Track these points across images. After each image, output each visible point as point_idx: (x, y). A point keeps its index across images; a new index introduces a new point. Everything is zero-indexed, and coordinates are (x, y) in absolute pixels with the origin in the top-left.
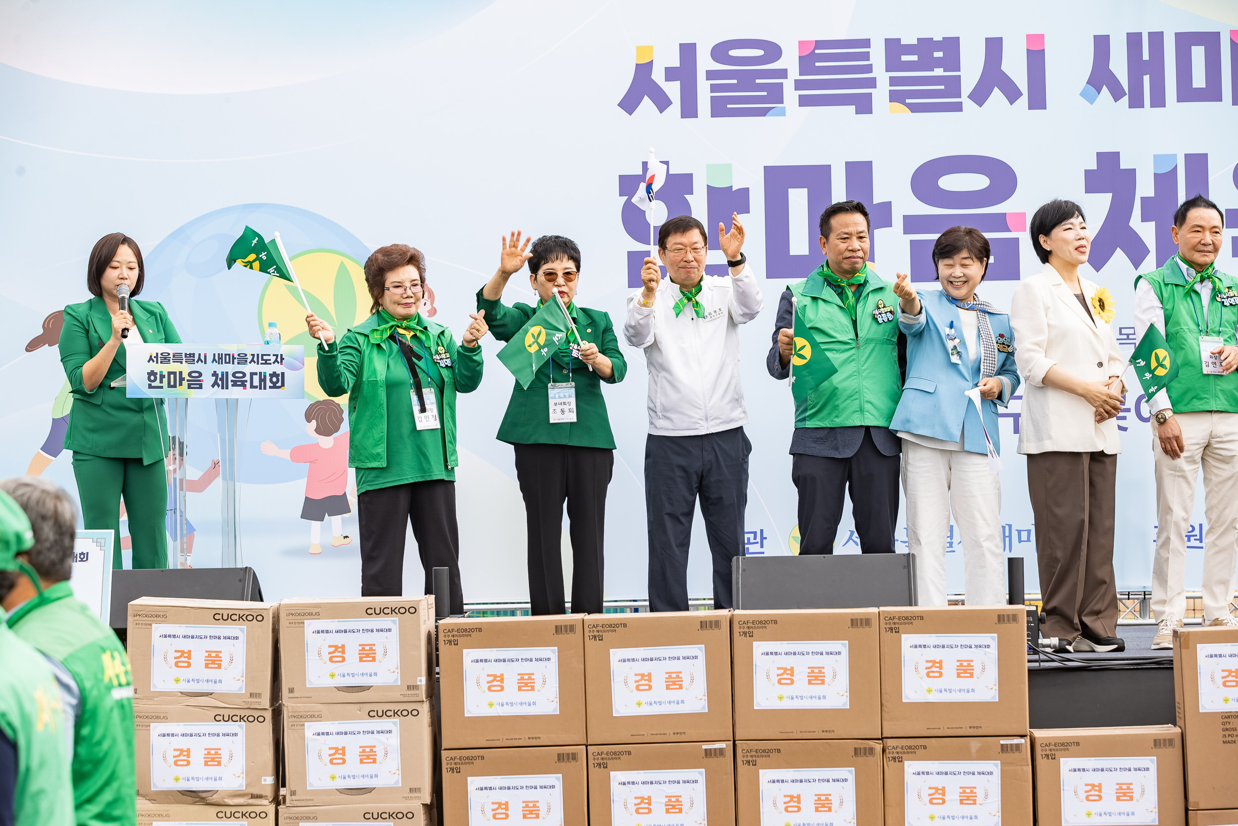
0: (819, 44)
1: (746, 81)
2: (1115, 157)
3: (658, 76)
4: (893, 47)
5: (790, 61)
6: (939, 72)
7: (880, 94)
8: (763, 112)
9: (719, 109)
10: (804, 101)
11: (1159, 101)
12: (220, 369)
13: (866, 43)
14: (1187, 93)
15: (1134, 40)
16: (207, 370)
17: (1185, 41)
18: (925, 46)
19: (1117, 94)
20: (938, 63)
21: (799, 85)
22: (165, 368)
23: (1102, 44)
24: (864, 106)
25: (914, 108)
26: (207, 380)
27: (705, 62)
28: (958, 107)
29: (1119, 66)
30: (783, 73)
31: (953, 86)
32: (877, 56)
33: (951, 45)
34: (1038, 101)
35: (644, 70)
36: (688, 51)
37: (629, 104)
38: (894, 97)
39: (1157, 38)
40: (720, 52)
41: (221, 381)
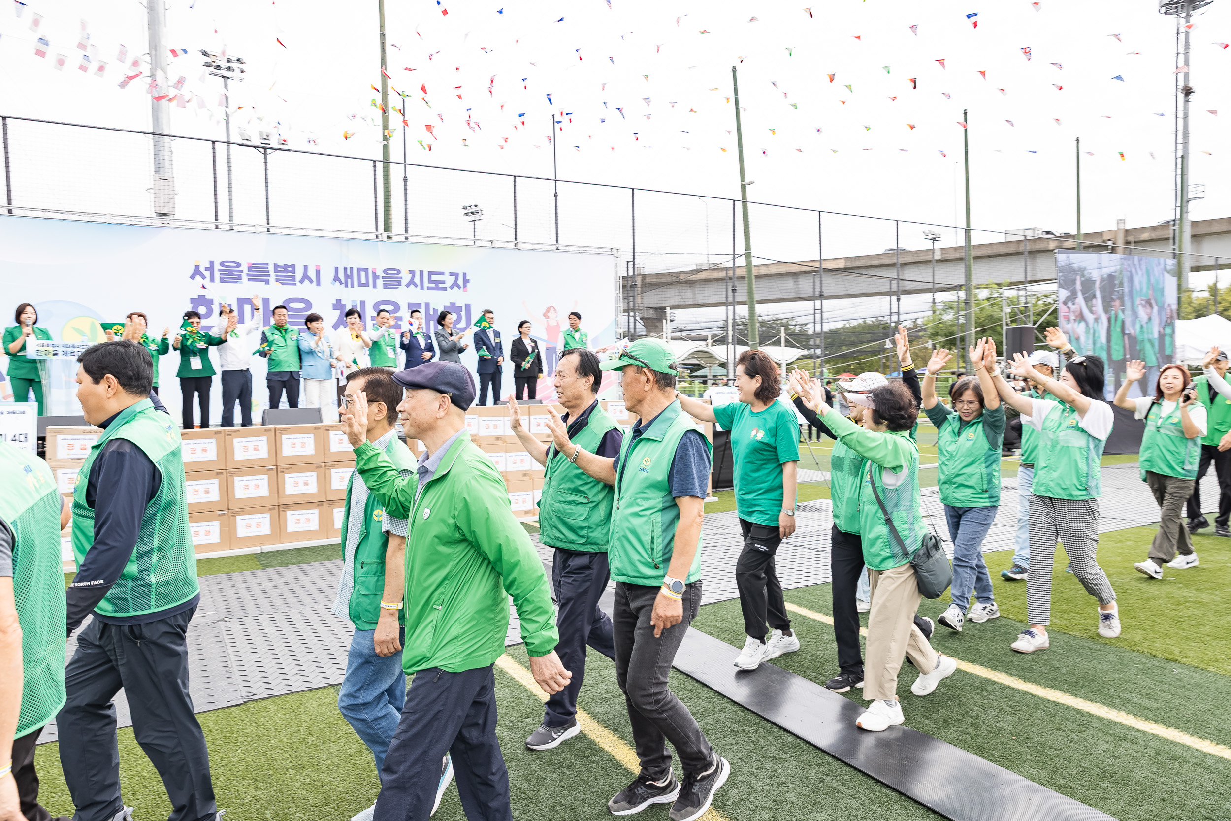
0: (254, 264)
1: (231, 273)
2: (340, 300)
3: (202, 269)
4: (276, 266)
5: (244, 268)
6: (290, 274)
7: (272, 279)
8: (236, 282)
9: (222, 280)
10: (249, 280)
11: (352, 286)
12: (65, 349)
13: (267, 264)
14: (360, 284)
15: (346, 269)
16: (60, 350)
17: (360, 270)
18: (286, 266)
19: (341, 283)
20: (289, 271)
21: (248, 275)
22: (43, 349)
23: (336, 269)
24: (267, 282)
25: (283, 284)
26: (60, 353)
27: (217, 267)
28: (295, 284)
29: (341, 275)
30: (242, 271)
31: (294, 278)
32: (271, 269)
33: (293, 266)
34: (318, 284)
35: (197, 267)
36: (212, 263)
37: (192, 277)
38: (277, 280)
39: (352, 269)
40: (222, 264)
41: (65, 354)
